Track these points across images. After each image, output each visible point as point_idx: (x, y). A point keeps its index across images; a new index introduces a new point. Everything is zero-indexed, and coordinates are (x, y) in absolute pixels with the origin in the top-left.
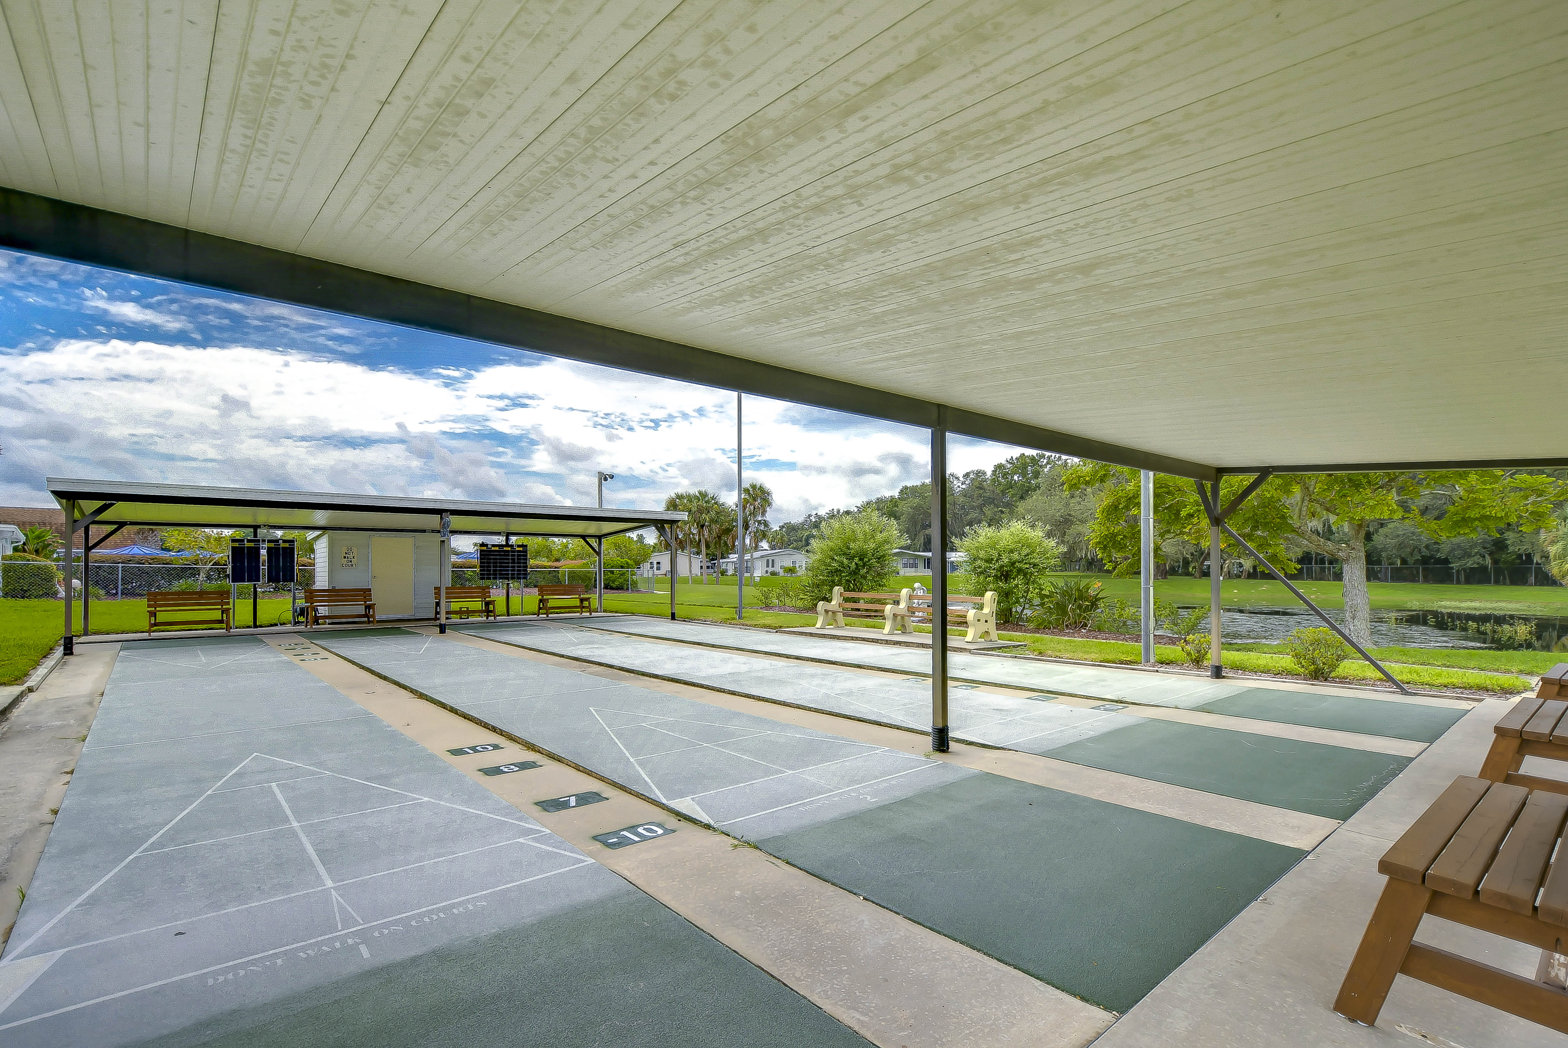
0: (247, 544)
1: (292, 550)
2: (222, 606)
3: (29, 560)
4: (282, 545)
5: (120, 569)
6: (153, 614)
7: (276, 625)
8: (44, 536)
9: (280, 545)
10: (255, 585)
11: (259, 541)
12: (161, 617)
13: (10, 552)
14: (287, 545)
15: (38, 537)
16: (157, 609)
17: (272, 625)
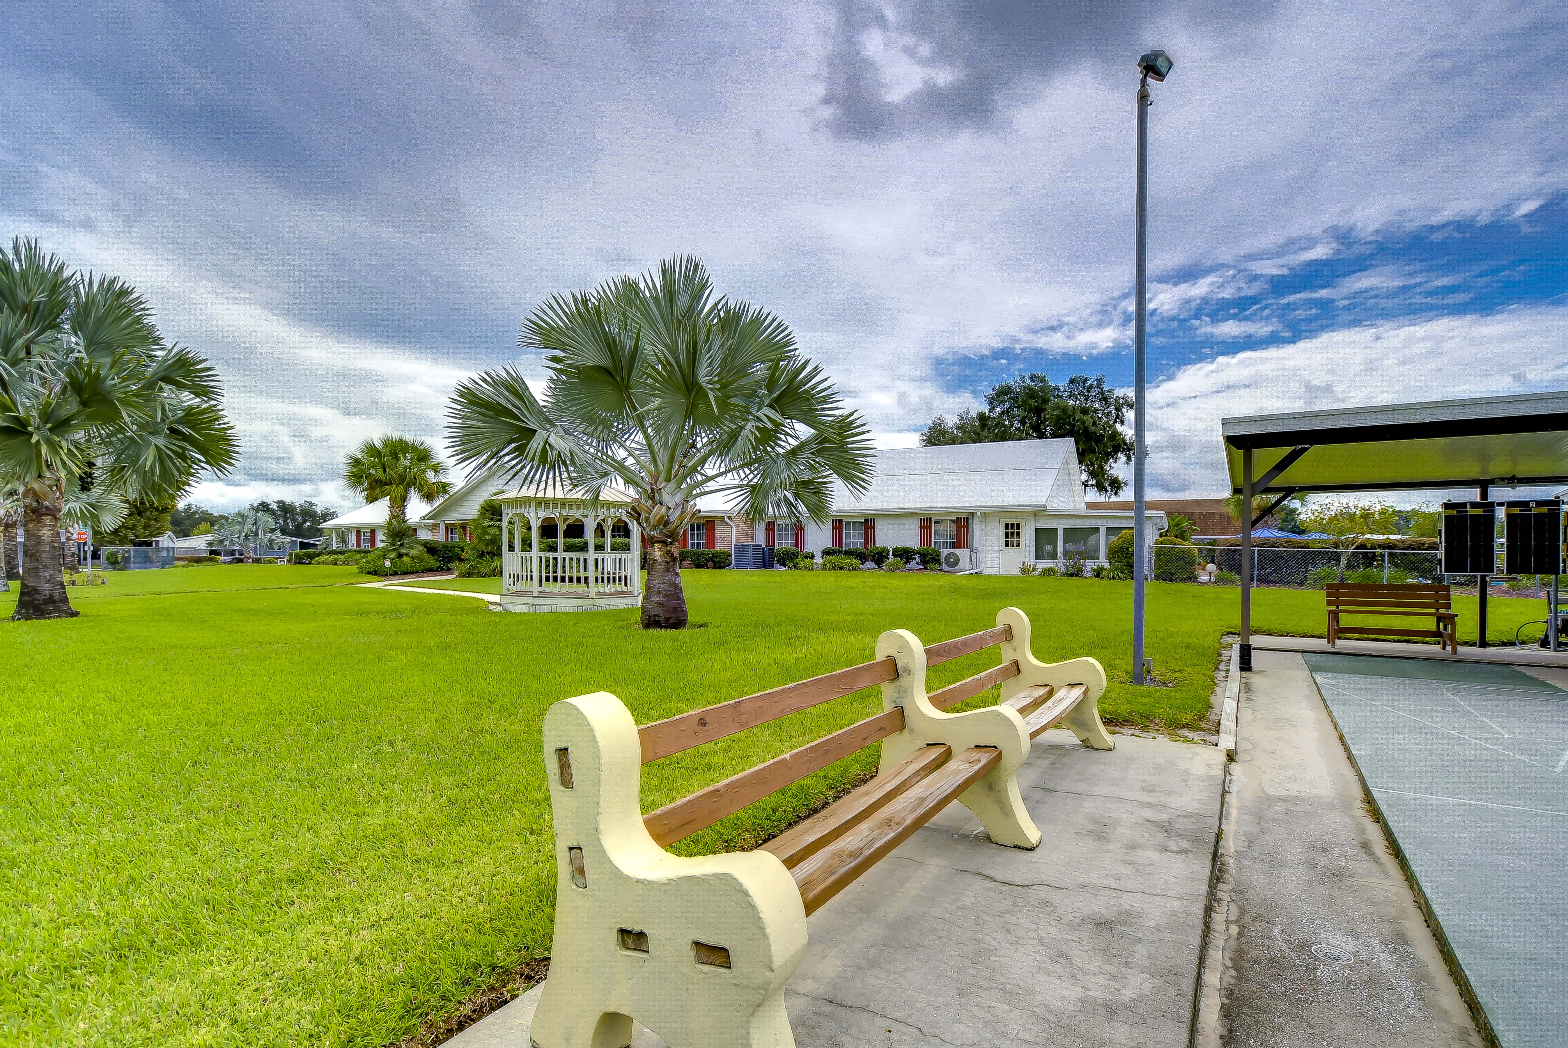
0: (1471, 511)
1: (1554, 517)
2: (1438, 610)
3: (1175, 544)
4: (1536, 510)
5: (1256, 553)
6: (1334, 616)
7: (1513, 644)
8: (1181, 524)
9: (1531, 510)
10: (1483, 578)
11: (1492, 504)
12: (1346, 620)
13: (1158, 537)
14: (1544, 510)
15: (1177, 525)
16: (1341, 608)
17: (1504, 644)
